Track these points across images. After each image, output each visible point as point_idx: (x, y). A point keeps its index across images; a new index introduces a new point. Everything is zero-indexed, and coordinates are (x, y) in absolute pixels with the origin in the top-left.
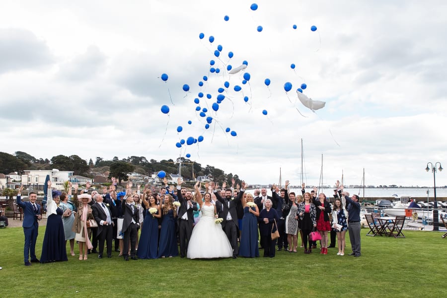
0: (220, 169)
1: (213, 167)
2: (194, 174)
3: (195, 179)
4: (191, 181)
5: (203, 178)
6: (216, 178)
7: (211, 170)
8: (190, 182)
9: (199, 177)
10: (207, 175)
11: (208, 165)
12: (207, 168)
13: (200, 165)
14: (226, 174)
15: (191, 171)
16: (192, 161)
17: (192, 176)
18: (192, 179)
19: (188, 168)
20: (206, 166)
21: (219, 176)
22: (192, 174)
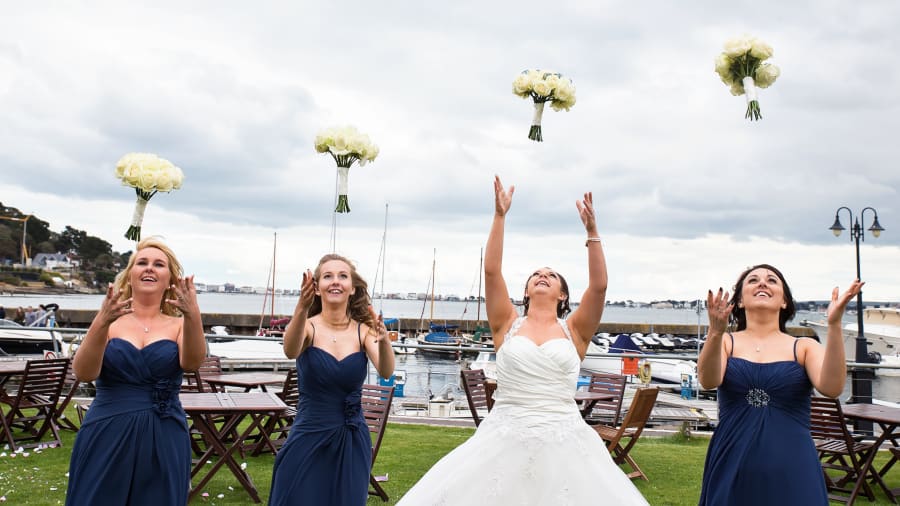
0: (102, 239)
1: (84, 233)
2: (27, 248)
3: (29, 261)
4: (16, 266)
5: (52, 259)
6: (89, 262)
7: (77, 240)
8: (12, 269)
9: (40, 256)
10: (64, 250)
11: (68, 228)
12: (65, 233)
13: (48, 225)
14: (117, 253)
15: (17, 239)
16: (24, 213)
17: (19, 253)
18: (19, 261)
19: (10, 232)
20: (65, 230)
21: (96, 256)
22: (19, 248)
